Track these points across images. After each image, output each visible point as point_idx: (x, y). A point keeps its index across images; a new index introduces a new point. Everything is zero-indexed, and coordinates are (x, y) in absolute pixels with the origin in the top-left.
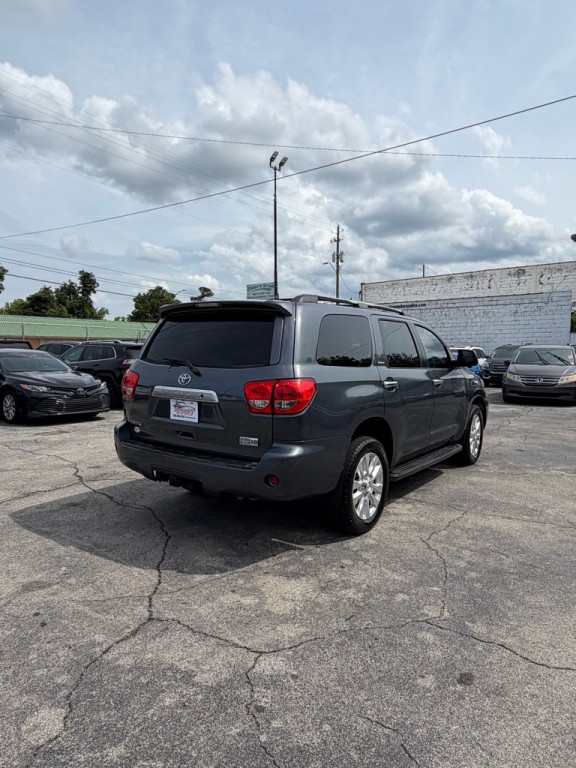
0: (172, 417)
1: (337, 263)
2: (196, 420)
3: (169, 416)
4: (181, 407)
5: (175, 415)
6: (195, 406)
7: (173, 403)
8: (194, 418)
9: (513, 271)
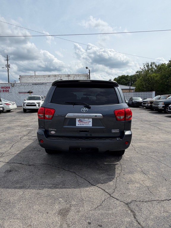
0: (77, 125)
1: (8, 68)
2: (91, 126)
3: (75, 125)
4: (82, 121)
5: (78, 125)
6: (91, 120)
7: (77, 120)
8: (90, 125)
9: (67, 75)
